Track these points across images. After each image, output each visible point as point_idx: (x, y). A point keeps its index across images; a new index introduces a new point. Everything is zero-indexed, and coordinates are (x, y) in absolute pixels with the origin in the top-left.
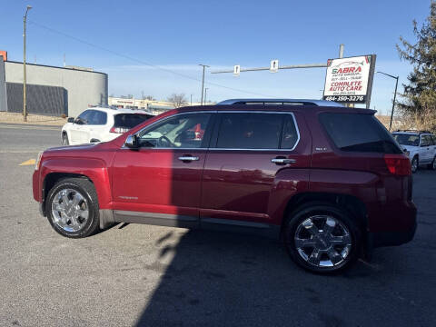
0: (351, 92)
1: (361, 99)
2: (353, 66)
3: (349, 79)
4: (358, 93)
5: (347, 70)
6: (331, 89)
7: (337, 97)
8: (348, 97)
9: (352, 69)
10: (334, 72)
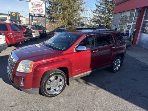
0: (40, 13)
1: (44, 16)
2: (39, 3)
3: (38, 8)
4: (42, 14)
5: (37, 5)
6: (32, 11)
7: (34, 14)
8: (39, 15)
9: (39, 5)
10: (32, 4)
